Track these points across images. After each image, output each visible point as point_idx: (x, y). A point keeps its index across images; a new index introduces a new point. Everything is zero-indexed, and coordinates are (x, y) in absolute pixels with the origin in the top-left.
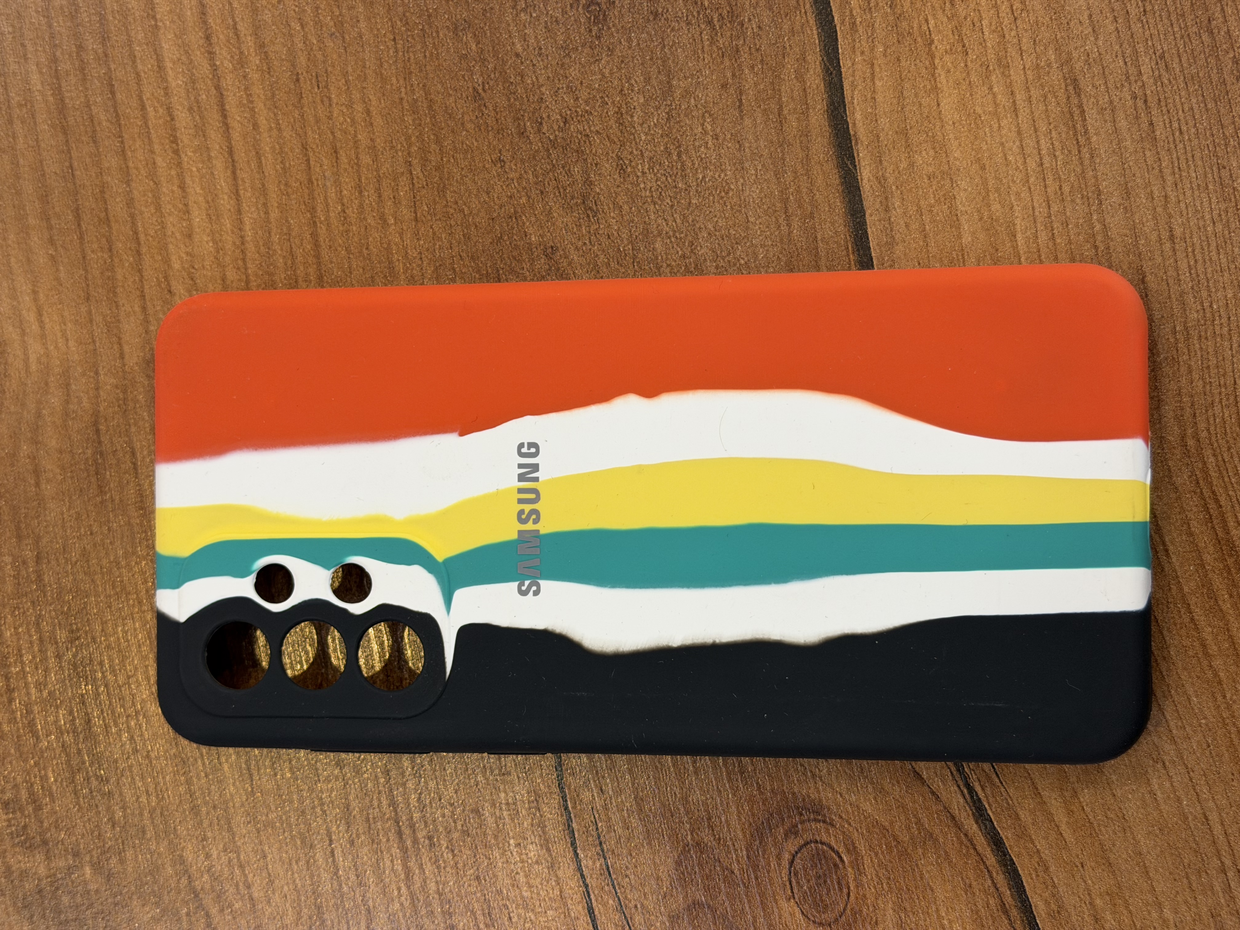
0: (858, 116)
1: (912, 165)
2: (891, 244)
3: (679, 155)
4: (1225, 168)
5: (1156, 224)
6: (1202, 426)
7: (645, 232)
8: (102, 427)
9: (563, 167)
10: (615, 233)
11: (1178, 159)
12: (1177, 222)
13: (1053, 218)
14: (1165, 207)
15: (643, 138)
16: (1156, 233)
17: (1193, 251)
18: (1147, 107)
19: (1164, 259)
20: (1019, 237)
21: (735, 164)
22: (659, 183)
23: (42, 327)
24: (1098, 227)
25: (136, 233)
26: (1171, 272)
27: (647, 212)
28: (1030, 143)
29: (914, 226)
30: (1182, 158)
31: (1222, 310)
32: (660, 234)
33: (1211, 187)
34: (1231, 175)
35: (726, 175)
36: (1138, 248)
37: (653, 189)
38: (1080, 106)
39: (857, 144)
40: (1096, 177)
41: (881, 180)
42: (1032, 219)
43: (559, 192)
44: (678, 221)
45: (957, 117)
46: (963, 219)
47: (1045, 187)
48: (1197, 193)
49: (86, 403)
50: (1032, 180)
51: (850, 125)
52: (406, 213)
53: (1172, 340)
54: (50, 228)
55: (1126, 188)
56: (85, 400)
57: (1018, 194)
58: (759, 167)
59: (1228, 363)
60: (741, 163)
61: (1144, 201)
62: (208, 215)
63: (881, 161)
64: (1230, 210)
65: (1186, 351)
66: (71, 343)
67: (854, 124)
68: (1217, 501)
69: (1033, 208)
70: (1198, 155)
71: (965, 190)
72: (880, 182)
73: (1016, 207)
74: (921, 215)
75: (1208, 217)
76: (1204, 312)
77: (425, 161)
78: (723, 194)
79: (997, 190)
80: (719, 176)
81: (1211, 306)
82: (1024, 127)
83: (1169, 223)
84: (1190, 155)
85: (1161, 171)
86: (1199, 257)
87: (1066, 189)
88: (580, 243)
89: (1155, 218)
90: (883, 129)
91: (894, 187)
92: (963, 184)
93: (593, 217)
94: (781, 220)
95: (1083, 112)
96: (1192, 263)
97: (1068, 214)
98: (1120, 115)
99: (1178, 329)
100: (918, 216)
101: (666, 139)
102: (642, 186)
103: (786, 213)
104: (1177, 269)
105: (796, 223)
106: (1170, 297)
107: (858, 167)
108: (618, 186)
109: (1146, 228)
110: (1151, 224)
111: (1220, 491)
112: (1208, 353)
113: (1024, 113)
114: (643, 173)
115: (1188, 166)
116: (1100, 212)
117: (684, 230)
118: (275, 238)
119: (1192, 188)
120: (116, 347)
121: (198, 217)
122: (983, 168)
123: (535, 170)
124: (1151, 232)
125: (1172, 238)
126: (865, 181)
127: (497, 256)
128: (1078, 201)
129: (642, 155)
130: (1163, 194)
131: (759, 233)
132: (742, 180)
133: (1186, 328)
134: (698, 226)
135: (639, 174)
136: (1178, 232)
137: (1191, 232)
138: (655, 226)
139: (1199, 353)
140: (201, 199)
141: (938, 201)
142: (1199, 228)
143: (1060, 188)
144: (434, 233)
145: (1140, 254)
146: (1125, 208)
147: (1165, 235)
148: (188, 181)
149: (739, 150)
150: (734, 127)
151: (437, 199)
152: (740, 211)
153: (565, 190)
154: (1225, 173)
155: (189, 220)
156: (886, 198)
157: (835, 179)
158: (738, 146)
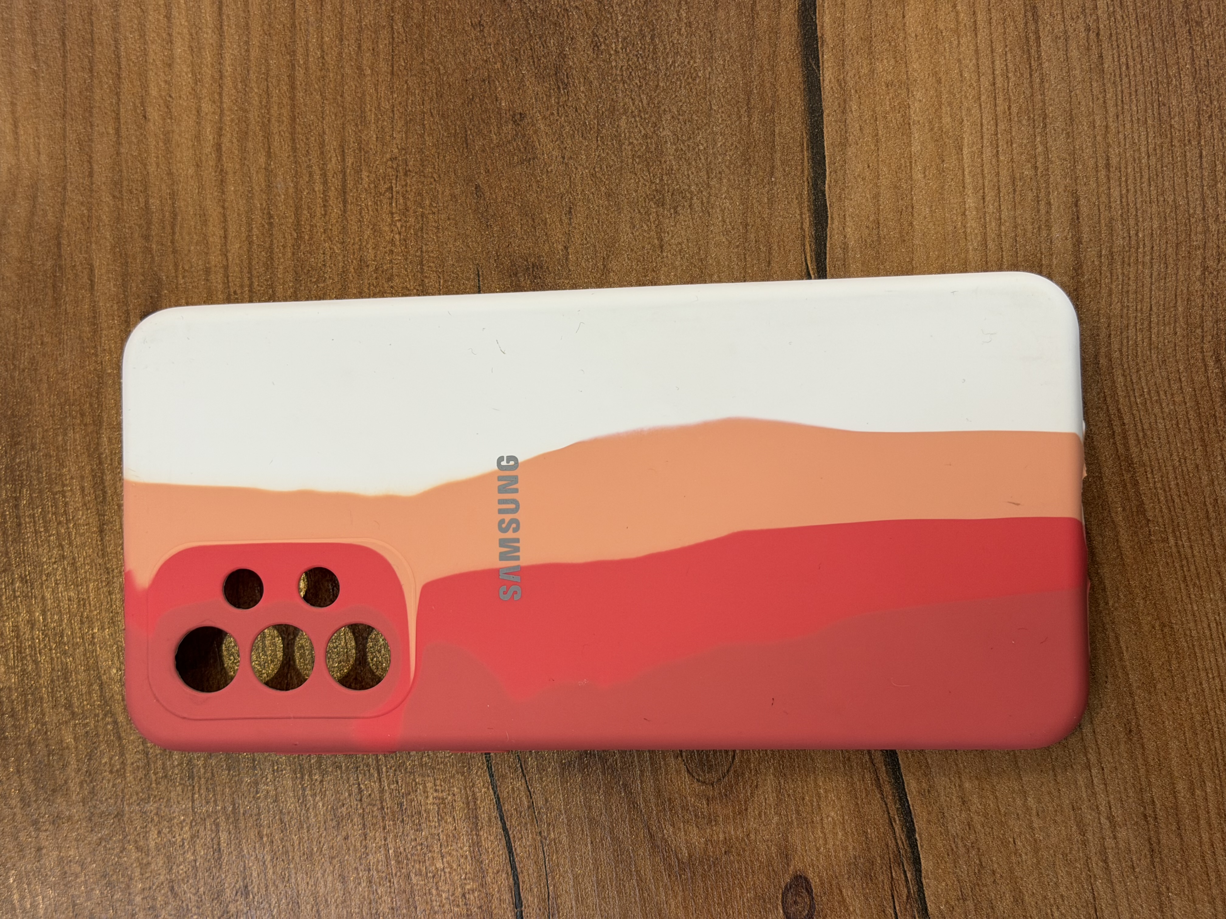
0: (827, 19)
1: (872, 71)
2: (844, 144)
3: (652, 39)
4: (1164, 105)
5: (1095, 152)
6: (1116, 346)
7: (612, 109)
8: (65, 242)
9: (540, 38)
10: (583, 107)
11: (1122, 92)
12: (1114, 152)
13: (999, 136)
14: (1105, 137)
15: (620, 18)
16: (1095, 160)
17: (1126, 181)
18: (1099, 40)
19: (1098, 186)
20: (965, 151)
21: (704, 53)
22: (630, 63)
23: (16, 139)
24: (1040, 149)
25: (118, 57)
26: (1104, 198)
27: (616, 90)
28: (985, 63)
29: (868, 130)
30: (1126, 91)
31: (1146, 239)
32: (625, 112)
33: (1150, 122)
34: (1170, 112)
35: (695, 62)
36: (1076, 173)
37: (624, 68)
38: (1037, 32)
39: (822, 46)
40: (1043, 101)
41: (841, 83)
42: (979, 134)
43: (534, 62)
44: (645, 102)
45: (920, 30)
46: (914, 129)
47: (995, 106)
48: (1136, 125)
49: (50, 217)
50: (983, 98)
51: (818, 27)
52: (384, 67)
53: (1096, 263)
54: (35, 44)
55: (1071, 114)
56: (50, 214)
57: (969, 110)
58: (728, 58)
59: (1147, 290)
60: (711, 51)
61: (1086, 128)
62: (190, 47)
63: (843, 64)
64: (1165, 146)
65: (1108, 275)
66: (43, 157)
67: (822, 26)
68: (1121, 418)
69: (982, 125)
70: (1141, 91)
71: (920, 101)
72: (840, 85)
73: (965, 121)
74: (876, 120)
75: (1143, 149)
76: (1130, 240)
77: (407, 16)
78: (690, 80)
79: (950, 104)
80: (689, 63)
81: (1137, 234)
82: (982, 47)
83: (1106, 152)
84: (1133, 89)
85: (1104, 102)
86: (1131, 187)
87: (1014, 110)
88: (549, 112)
89: (1094, 145)
90: (849, 35)
91: (853, 91)
92: (918, 95)
93: (564, 89)
94: (742, 111)
95: (1038, 38)
96: (1124, 192)
97: (1014, 134)
98: (1073, 45)
99: (1103, 252)
100: (872, 121)
101: (642, 22)
102: (614, 64)
103: (747, 105)
104: (1109, 196)
105: (756, 117)
106: (1099, 222)
107: (821, 69)
108: (591, 62)
109: (1084, 155)
110: (1089, 151)
111: (1125, 410)
112: (1129, 279)
113: (983, 33)
114: (616, 52)
115: (1131, 100)
116: (1044, 134)
117: (649, 110)
118: (253, 76)
119: (1132, 121)
120: (86, 164)
121: (180, 49)
122: (939, 81)
123: (513, 38)
124: (1089, 158)
125: (1108, 166)
126: (827, 82)
127: (467, 117)
128: (1024, 122)
129: (617, 35)
130: (1105, 123)
131: (720, 121)
132: (709, 69)
133: (1111, 253)
134: (663, 108)
135: (612, 52)
136: (1114, 161)
137: (1126, 162)
138: (622, 104)
139: (1120, 277)
140: (185, 31)
141: (893, 109)
142: (1134, 160)
143: (1009, 109)
144: (408, 88)
145: (1077, 178)
146: (1068, 133)
147: (1101, 163)
148: (175, 12)
149: (710, 39)
150: (708, 17)
151: (415, 55)
152: (705, 99)
153: (539, 60)
154: (1164, 111)
155: (171, 50)
156: (845, 101)
157: (798, 78)
158: (709, 35)
